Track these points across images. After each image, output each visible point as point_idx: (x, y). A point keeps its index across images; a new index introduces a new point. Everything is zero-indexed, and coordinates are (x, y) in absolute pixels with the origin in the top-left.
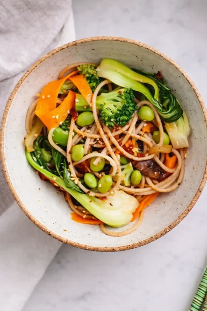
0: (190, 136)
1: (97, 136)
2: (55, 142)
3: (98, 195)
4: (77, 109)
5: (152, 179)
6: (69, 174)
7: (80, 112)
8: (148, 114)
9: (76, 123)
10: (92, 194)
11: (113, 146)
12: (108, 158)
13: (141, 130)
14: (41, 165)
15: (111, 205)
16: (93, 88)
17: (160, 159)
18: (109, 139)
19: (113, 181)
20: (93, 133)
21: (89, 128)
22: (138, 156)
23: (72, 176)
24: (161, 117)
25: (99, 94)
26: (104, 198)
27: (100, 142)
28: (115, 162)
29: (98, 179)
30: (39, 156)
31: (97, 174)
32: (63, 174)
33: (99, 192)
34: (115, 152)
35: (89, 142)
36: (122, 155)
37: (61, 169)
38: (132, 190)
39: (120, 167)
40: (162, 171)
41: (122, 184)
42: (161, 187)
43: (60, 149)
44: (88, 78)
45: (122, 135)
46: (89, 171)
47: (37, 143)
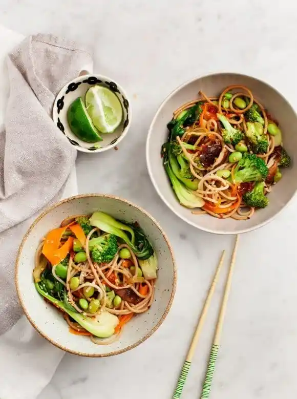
0: (157, 271)
1: (89, 271)
2: (57, 275)
3: (89, 314)
4: (74, 250)
5: (128, 302)
6: (67, 299)
7: (77, 253)
8: (126, 254)
9: (73, 261)
10: (85, 314)
11: (101, 278)
12: (98, 287)
13: (121, 265)
14: (46, 292)
15: (98, 322)
16: (86, 234)
17: (135, 288)
18: (97, 272)
19: (100, 304)
20: (86, 268)
21: (83, 263)
22: (119, 286)
23: (70, 300)
24: (136, 257)
25: (90, 239)
26: (94, 317)
27: (91, 275)
28: (102, 289)
29: (89, 302)
30: (44, 285)
31: (89, 299)
32: (63, 299)
33: (90, 313)
34: (102, 282)
35: (83, 275)
36: (107, 285)
37: (61, 295)
38: (115, 311)
39: (105, 294)
40: (137, 297)
41: (107, 306)
42: (136, 309)
43: (61, 281)
44: (83, 227)
45: (107, 270)
46: (83, 297)
47: (43, 275)
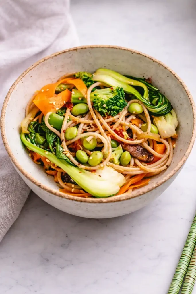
0: (177, 129)
1: (90, 122)
2: (50, 125)
3: (88, 168)
4: (72, 101)
5: (141, 161)
6: (61, 149)
7: (75, 104)
8: (137, 108)
9: (71, 111)
10: (82, 166)
11: (106, 130)
12: (100, 136)
13: (130, 122)
15: (100, 176)
16: (88, 86)
17: (149, 145)
18: (102, 124)
19: (104, 158)
20: (87, 120)
21: (82, 115)
22: (127, 139)
23: (64, 150)
24: (149, 111)
25: (92, 91)
26: (94, 171)
27: (92, 126)
28: (106, 140)
29: (89, 156)
30: (33, 138)
31: (89, 152)
32: (55, 151)
33: (90, 166)
34: (107, 135)
35: (81, 126)
36: (113, 139)
37: (54, 145)
38: (122, 168)
39: (111, 150)
40: (150, 155)
41: (112, 161)
42: (152, 168)
43: (54, 130)
44: (84, 80)
45: (112, 124)
46: (82, 149)
47: (32, 126)
